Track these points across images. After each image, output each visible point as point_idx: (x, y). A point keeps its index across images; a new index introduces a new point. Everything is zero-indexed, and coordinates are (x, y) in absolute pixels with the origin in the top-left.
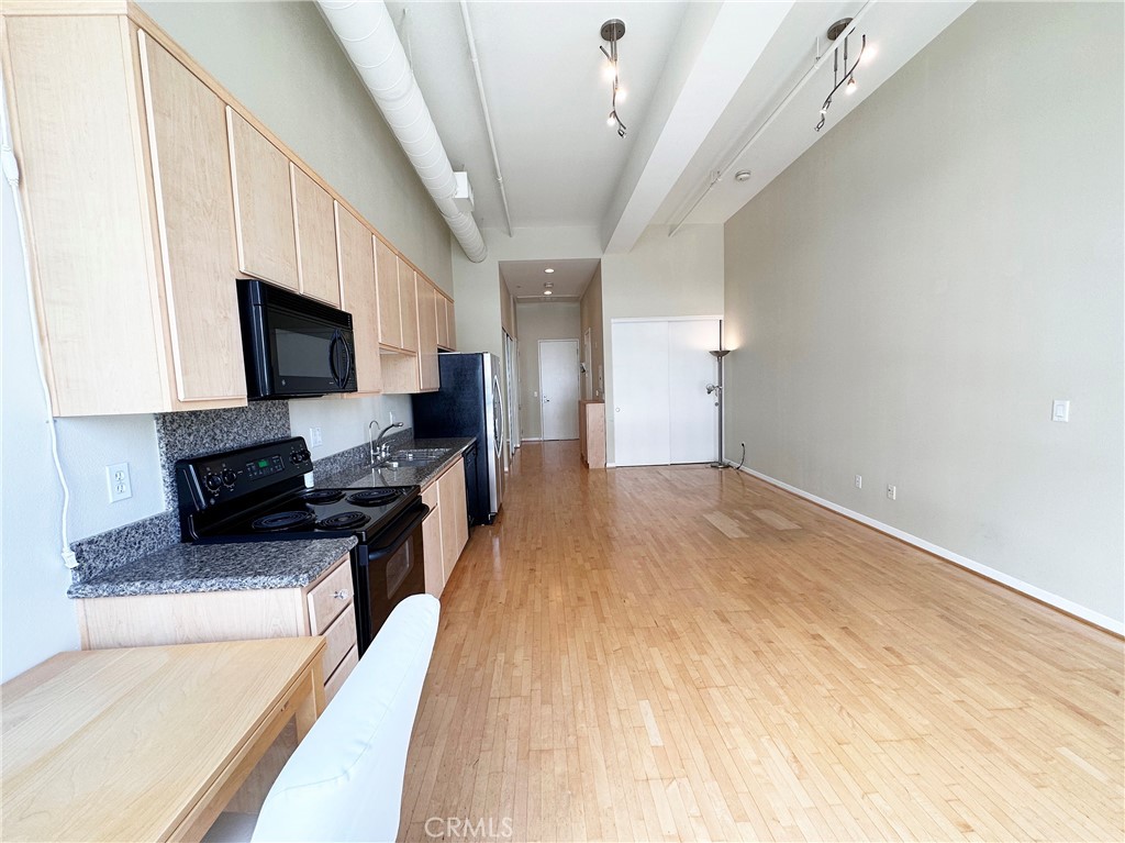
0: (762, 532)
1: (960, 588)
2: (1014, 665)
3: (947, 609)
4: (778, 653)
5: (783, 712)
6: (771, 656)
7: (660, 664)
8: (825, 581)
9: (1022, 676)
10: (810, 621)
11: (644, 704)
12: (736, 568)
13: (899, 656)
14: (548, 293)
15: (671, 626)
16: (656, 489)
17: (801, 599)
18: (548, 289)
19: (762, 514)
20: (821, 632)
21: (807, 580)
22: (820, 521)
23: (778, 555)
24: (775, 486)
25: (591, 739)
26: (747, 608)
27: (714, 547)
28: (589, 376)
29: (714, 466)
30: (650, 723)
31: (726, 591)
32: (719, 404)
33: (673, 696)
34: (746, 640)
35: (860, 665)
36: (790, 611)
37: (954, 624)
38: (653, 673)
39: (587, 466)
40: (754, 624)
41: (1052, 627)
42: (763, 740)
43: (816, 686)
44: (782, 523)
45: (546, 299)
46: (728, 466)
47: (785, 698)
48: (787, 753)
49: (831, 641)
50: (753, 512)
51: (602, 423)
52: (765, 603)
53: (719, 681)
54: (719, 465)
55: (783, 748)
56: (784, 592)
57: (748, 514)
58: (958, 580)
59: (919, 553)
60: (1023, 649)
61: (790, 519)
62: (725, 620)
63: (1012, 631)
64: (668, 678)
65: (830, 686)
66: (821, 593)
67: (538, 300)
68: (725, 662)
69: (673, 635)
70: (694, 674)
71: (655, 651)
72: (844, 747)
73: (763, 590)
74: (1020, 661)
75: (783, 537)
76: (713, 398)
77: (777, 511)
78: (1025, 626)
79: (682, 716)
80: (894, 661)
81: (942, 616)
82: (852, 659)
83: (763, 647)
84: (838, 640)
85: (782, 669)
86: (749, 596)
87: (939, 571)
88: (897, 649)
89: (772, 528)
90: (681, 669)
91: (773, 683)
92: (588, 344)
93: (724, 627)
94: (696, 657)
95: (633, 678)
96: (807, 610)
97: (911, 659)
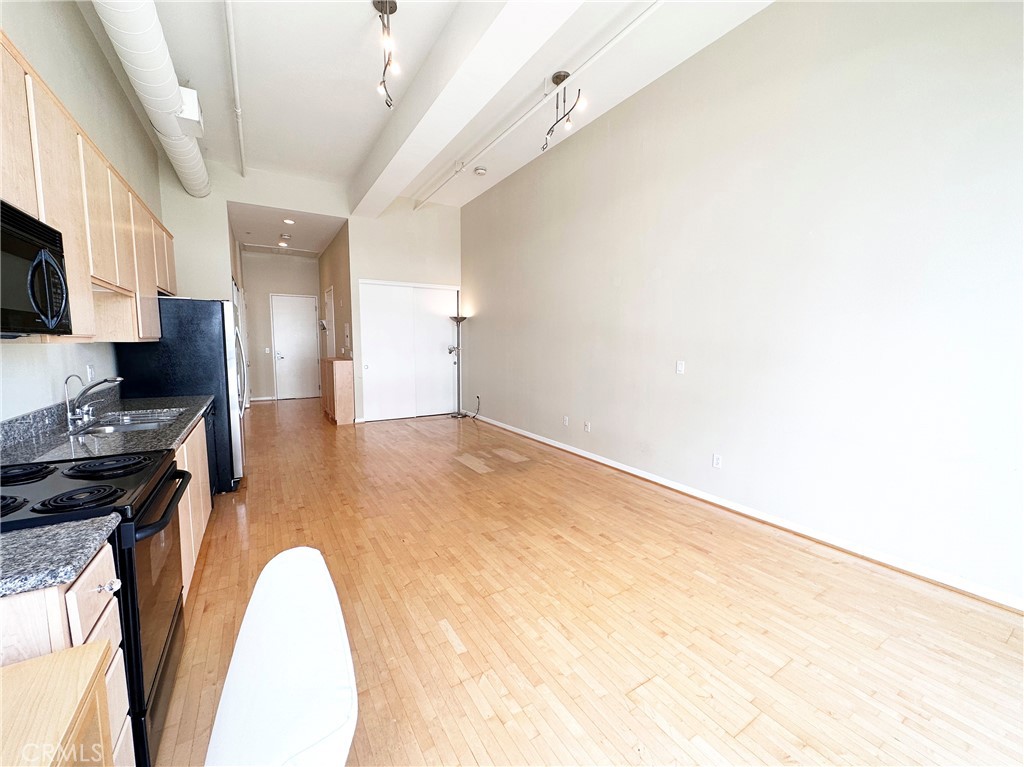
0: (502, 466)
1: (631, 487)
2: (666, 529)
3: (627, 502)
4: (535, 555)
5: (548, 596)
6: (531, 559)
7: (449, 587)
8: (555, 497)
9: (671, 535)
10: (550, 527)
11: (444, 624)
12: (490, 496)
13: (608, 538)
14: (283, 245)
15: (449, 552)
16: (408, 439)
17: (541, 512)
18: (285, 240)
19: (500, 452)
20: (560, 533)
21: (542, 497)
22: (541, 452)
23: (517, 481)
24: (505, 429)
25: (403, 667)
26: (506, 527)
27: (469, 483)
28: (331, 334)
29: (454, 416)
30: (453, 637)
31: (487, 516)
32: (457, 363)
33: (466, 609)
34: (511, 551)
35: (587, 550)
36: (536, 522)
37: (632, 510)
38: (444, 596)
39: (334, 422)
40: (514, 538)
41: (678, 502)
42: (539, 620)
43: (565, 572)
44: (516, 458)
45: (280, 251)
46: (465, 416)
47: (547, 586)
48: (557, 625)
49: (566, 538)
50: (494, 451)
51: (350, 379)
52: (519, 520)
53: (499, 587)
54: (458, 415)
55: (554, 622)
56: (530, 510)
57: (490, 452)
58: (629, 483)
59: (605, 468)
60: (669, 518)
61: (521, 454)
62: (492, 539)
63: (661, 508)
64: (457, 596)
65: (573, 569)
66: (555, 505)
67: (271, 251)
68: (499, 570)
69: (453, 560)
70: (478, 587)
71: (441, 577)
72: (591, 608)
73: (514, 510)
74: (667, 526)
75: (519, 467)
76: (453, 357)
77: (510, 448)
78: (666, 504)
79: (476, 623)
80: (607, 543)
81: (625, 507)
82: (583, 548)
83: (524, 553)
84: (571, 536)
85: (540, 566)
86: (505, 517)
87: (617, 478)
88: (607, 534)
89: (508, 461)
90: (467, 586)
91: (536, 578)
92: (330, 301)
93: (492, 545)
94: (477, 574)
95: (428, 604)
96: (548, 520)
97: (615, 539)
